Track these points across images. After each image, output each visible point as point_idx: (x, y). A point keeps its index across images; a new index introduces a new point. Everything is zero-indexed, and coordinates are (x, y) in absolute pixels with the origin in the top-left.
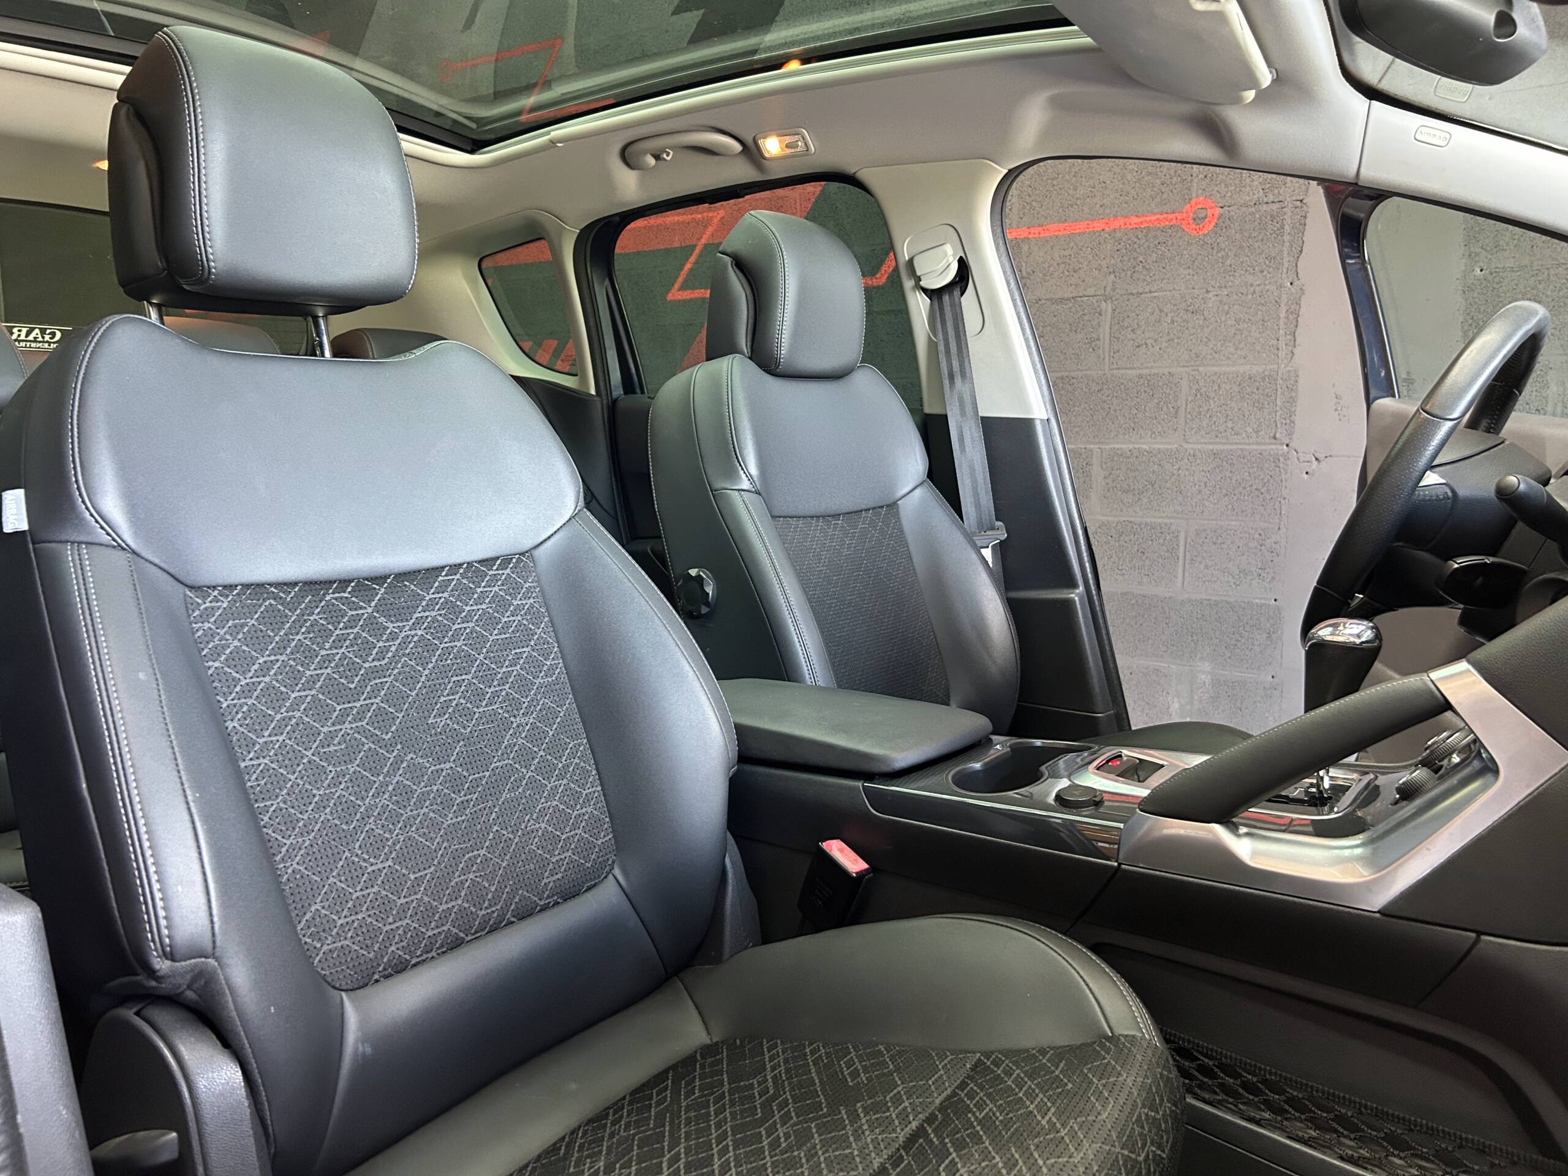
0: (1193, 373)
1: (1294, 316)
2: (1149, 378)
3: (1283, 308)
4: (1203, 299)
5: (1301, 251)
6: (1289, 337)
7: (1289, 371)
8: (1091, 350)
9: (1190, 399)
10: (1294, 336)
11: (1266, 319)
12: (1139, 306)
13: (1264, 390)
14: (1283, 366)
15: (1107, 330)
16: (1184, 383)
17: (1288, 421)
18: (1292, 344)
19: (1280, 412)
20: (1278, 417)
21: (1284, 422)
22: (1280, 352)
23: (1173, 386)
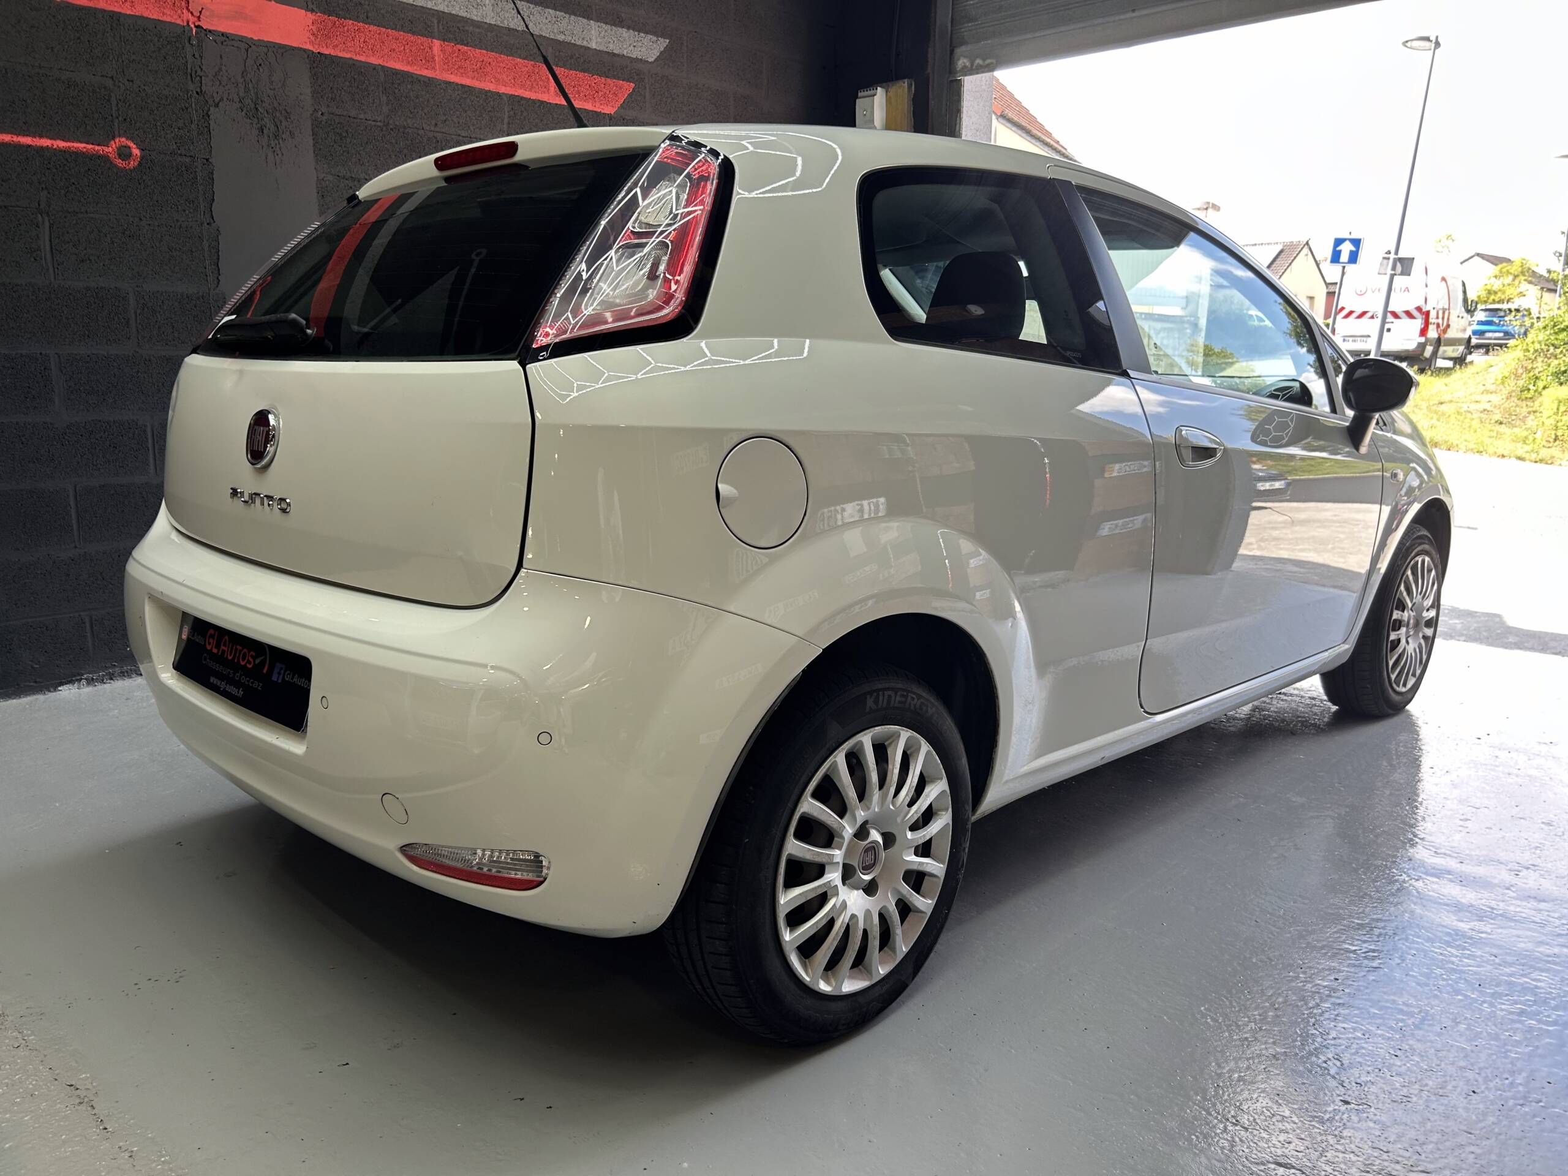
0: (137, 289)
1: (215, 251)
2: (97, 290)
3: (206, 244)
4: (137, 226)
5: (213, 200)
6: (213, 266)
7: (218, 293)
8: (33, 259)
9: (138, 312)
11: (193, 250)
12: (77, 224)
13: (201, 307)
14: (213, 288)
15: (47, 243)
16: (131, 298)
18: (216, 272)
22: (209, 277)
23: (121, 299)
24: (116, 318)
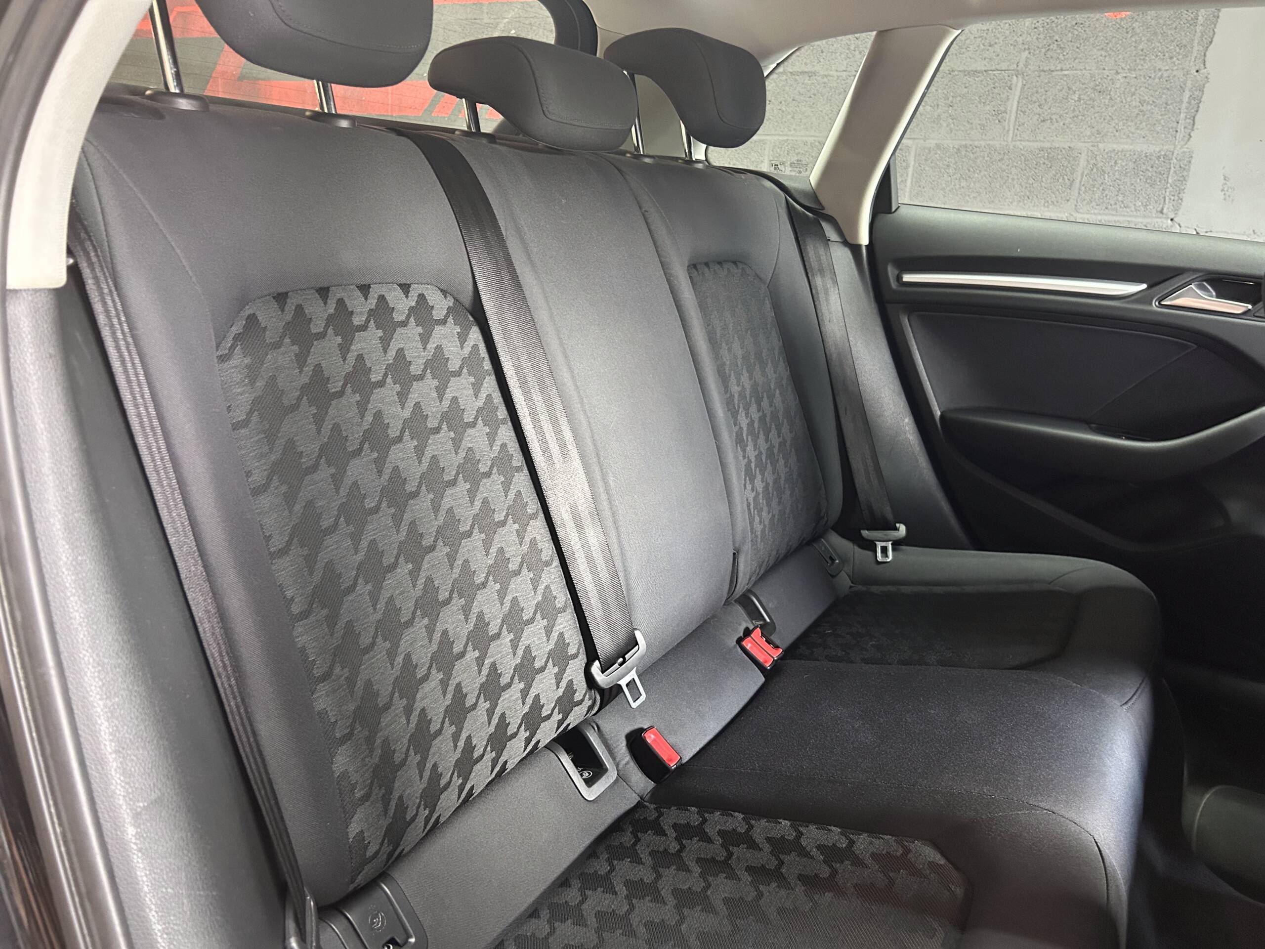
0: (1092, 148)
1: (1196, 102)
2: (1049, 151)
3: (1187, 94)
4: (1112, 79)
5: (1211, 42)
6: (1188, 121)
7: (1184, 152)
8: (997, 121)
9: (1086, 173)
10: (1194, 121)
11: (1169, 102)
12: (1049, 82)
13: (1158, 168)
14: (1179, 146)
15: (1016, 103)
16: (1083, 158)
17: (1176, 198)
18: (1190, 127)
19: (1171, 188)
20: (1168, 193)
21: (1172, 198)
22: (1178, 134)
23: (1071, 159)
24: (1061, 180)
